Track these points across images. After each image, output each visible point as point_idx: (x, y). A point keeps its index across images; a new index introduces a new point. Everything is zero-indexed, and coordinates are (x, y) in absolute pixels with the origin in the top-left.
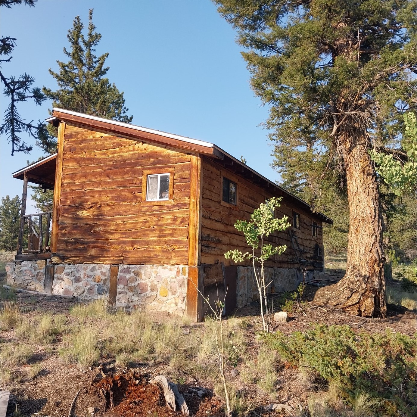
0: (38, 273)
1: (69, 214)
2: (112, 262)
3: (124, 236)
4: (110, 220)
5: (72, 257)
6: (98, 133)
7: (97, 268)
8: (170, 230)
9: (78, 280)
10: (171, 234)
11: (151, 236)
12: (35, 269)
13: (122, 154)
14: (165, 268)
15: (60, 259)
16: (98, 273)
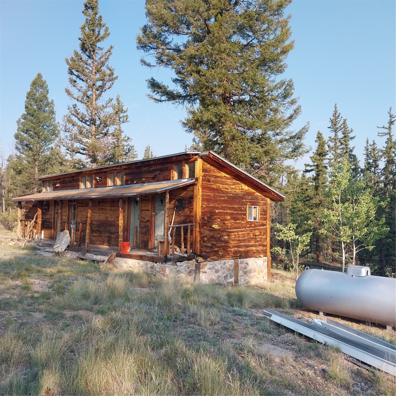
0: (190, 270)
1: (207, 227)
2: (234, 258)
3: (239, 242)
4: (231, 232)
5: (211, 256)
6: (223, 173)
7: (226, 262)
8: (259, 238)
9: (217, 271)
10: (260, 241)
11: (252, 242)
12: (188, 268)
13: (236, 190)
14: (259, 259)
15: (204, 258)
16: (227, 265)
